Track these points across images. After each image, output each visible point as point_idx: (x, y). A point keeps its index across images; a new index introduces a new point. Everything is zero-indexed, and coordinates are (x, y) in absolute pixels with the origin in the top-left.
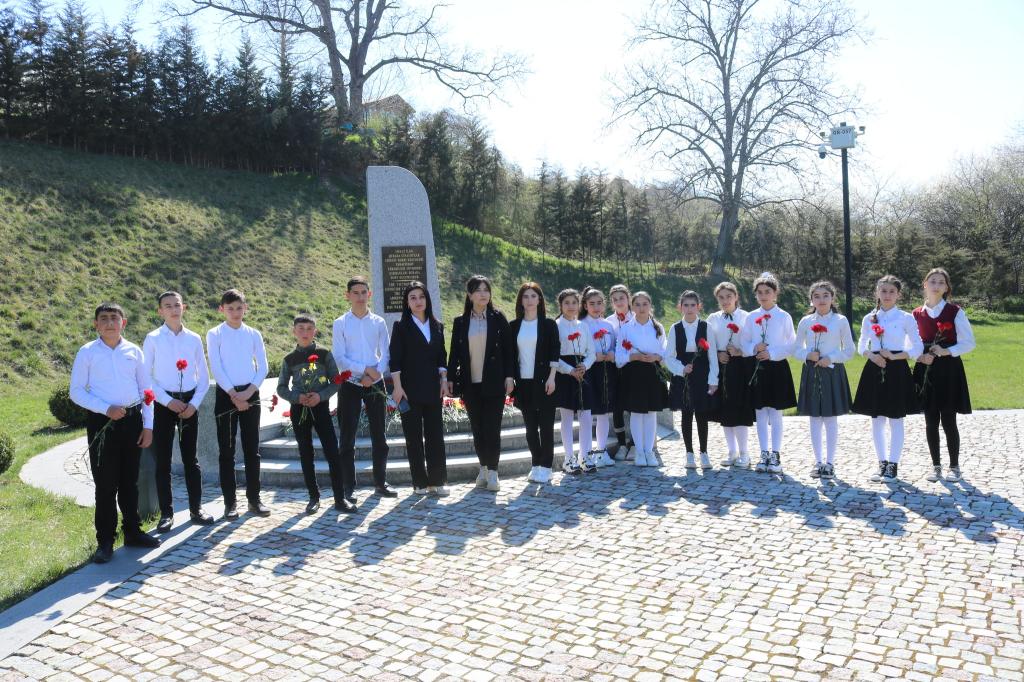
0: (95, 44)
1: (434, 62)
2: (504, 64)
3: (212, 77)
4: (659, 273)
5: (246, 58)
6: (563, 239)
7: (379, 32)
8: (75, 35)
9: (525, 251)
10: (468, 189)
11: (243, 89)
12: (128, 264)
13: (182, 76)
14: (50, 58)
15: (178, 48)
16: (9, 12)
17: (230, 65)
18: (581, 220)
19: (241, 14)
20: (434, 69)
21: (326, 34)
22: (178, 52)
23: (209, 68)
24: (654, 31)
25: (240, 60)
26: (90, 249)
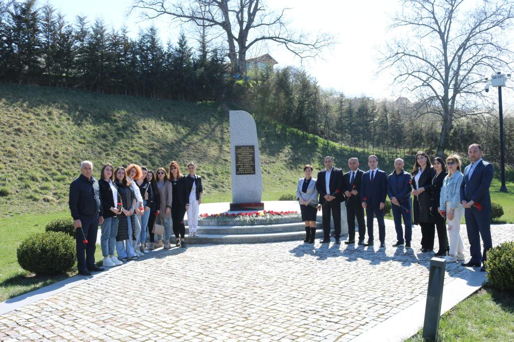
0: (108, 39)
1: (284, 39)
2: (322, 39)
3: (165, 53)
4: (406, 155)
5: (182, 43)
6: (352, 136)
7: (254, 24)
8: (99, 36)
9: (332, 143)
10: (301, 109)
11: (181, 59)
12: (123, 150)
13: (150, 53)
14: (87, 47)
15: (148, 39)
16: (70, 27)
17: (174, 47)
18: (362, 125)
19: (181, 16)
20: (284, 43)
21: (226, 25)
22: (148, 41)
23: (164, 49)
24: (403, 21)
25: (179, 44)
26: (105, 143)
